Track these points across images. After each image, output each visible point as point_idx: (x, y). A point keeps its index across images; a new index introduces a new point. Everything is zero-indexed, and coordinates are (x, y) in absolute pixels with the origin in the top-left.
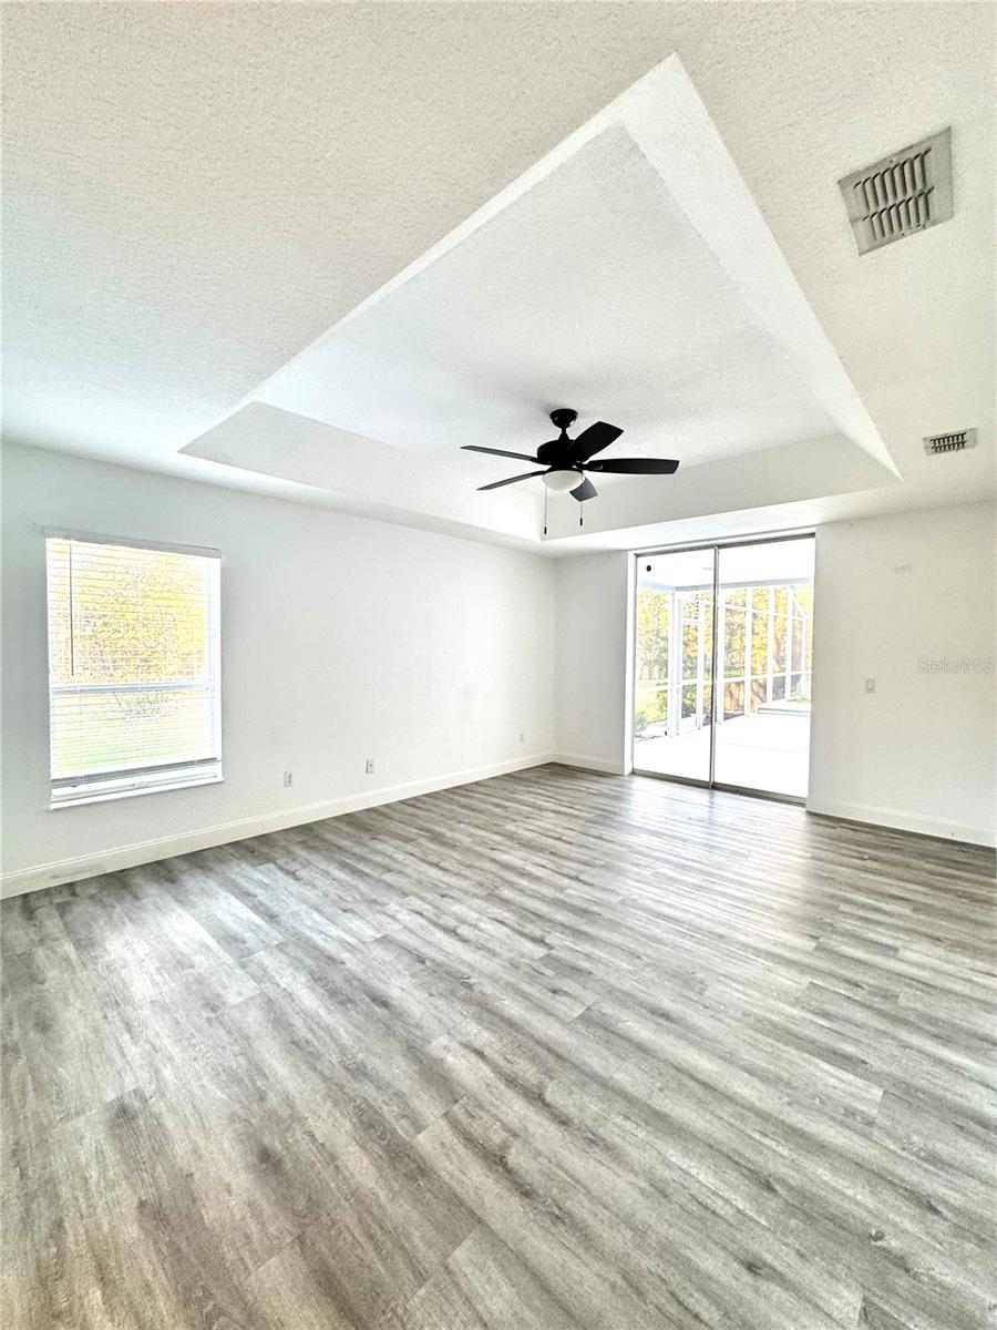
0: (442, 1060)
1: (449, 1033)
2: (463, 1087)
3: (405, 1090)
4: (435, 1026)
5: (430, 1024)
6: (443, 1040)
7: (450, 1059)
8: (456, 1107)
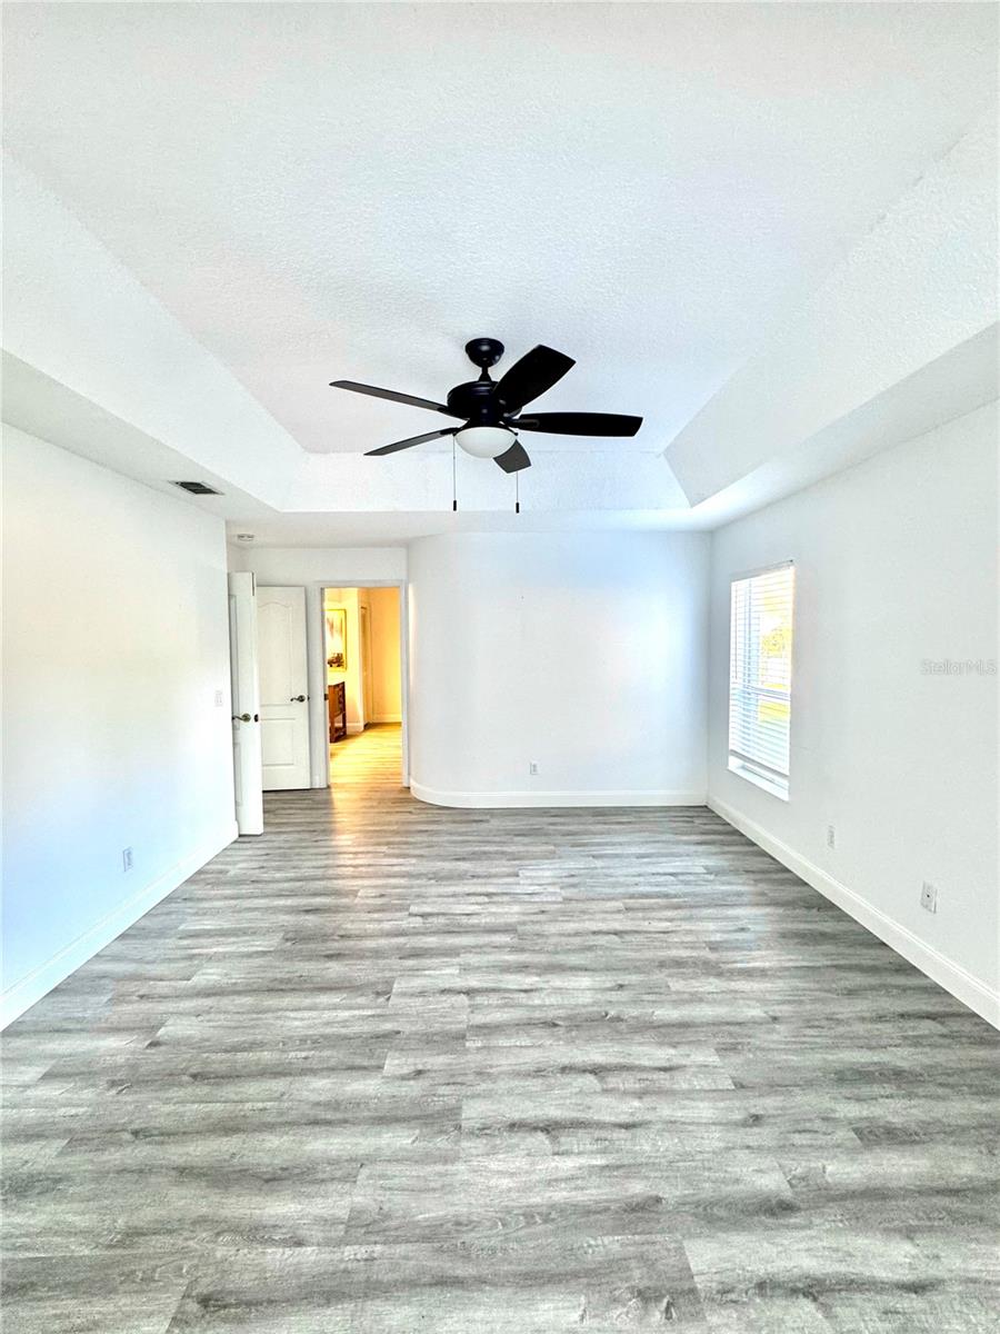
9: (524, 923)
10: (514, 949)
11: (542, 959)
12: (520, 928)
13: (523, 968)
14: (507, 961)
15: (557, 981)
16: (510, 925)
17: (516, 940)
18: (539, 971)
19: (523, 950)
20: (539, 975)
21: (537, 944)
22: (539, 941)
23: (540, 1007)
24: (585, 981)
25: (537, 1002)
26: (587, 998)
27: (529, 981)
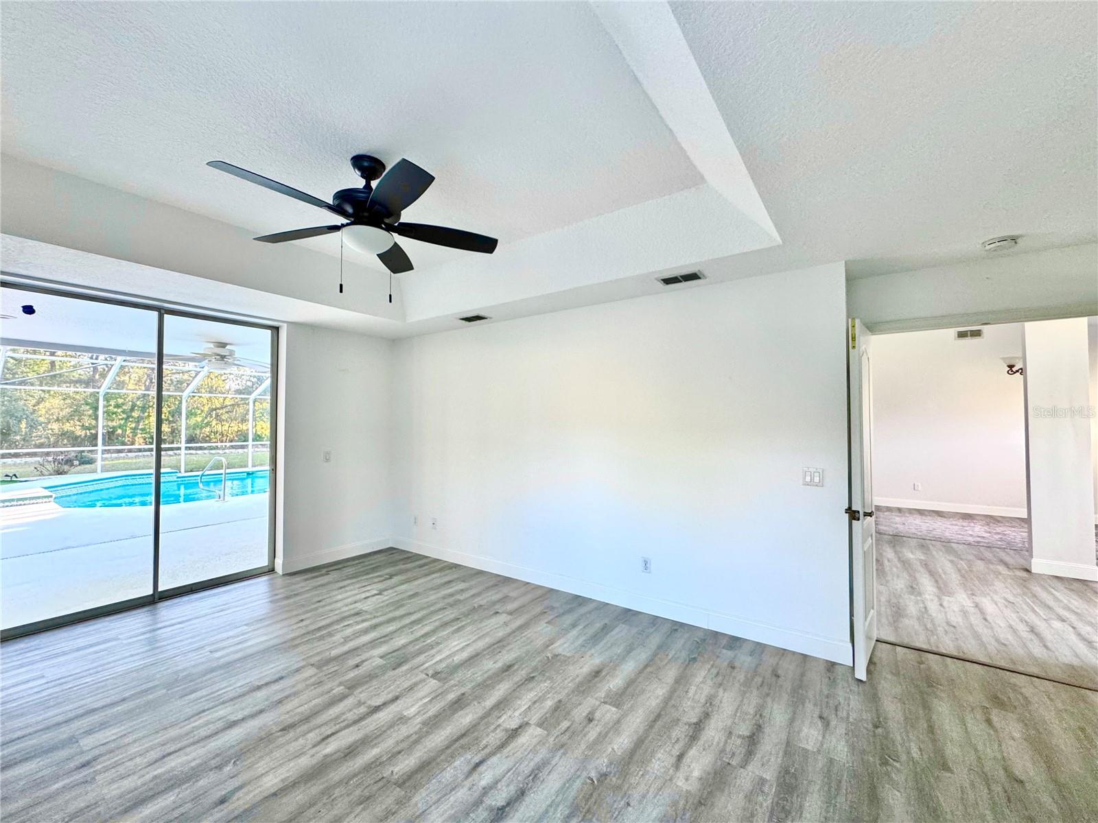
0: (700, 779)
1: (671, 780)
2: (716, 762)
3: (741, 796)
4: (667, 792)
5: (667, 795)
6: (680, 782)
7: (696, 774)
8: (734, 763)
9: (400, 803)
10: (376, 764)
11: (336, 775)
12: (399, 792)
13: (350, 752)
14: (373, 747)
15: (305, 762)
16: (416, 788)
17: (386, 774)
18: (329, 759)
19: (367, 768)
20: (326, 756)
21: (357, 786)
22: (358, 792)
23: (305, 734)
24: (271, 782)
25: (311, 735)
26: (261, 767)
27: (331, 747)
